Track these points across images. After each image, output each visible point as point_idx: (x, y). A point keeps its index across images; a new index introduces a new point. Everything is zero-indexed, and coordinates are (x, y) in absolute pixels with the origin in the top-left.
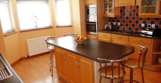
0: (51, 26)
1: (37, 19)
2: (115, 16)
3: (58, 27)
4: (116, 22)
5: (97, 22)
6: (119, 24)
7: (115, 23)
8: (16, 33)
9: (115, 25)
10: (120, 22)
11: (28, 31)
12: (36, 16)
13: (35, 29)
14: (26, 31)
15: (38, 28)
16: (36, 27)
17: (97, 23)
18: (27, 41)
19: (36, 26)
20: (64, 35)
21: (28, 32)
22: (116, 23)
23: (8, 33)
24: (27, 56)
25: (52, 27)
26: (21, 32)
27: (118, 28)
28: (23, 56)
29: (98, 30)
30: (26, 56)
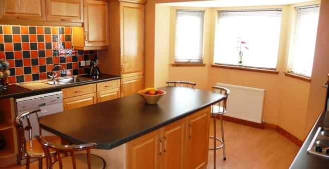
0: (275, 69)
1: (245, 47)
8: (204, 65)
11: (225, 68)
12: (243, 43)
13: (237, 67)
14: (221, 67)
15: (245, 67)
16: (240, 64)
19: (241, 62)
21: (223, 69)
25: (277, 73)
26: (213, 66)
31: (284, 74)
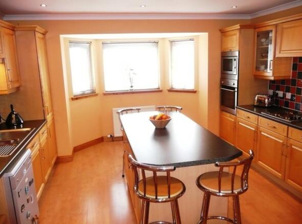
0: (159, 88)
1: (134, 73)
2: (274, 77)
3: (171, 91)
4: (284, 91)
5: (238, 88)
6: (289, 96)
7: (280, 94)
8: (97, 95)
9: (281, 98)
10: (291, 93)
11: (117, 94)
12: (132, 70)
13: (129, 91)
14: (114, 94)
15: (135, 90)
16: (131, 89)
17: (236, 90)
18: (112, 110)
19: (132, 87)
20: (160, 108)
22: (282, 92)
23: (83, 94)
24: (111, 136)
25: (161, 91)
26: (105, 94)
27: (287, 104)
28: (104, 135)
29: (237, 105)
30: (109, 136)
31: (167, 91)
